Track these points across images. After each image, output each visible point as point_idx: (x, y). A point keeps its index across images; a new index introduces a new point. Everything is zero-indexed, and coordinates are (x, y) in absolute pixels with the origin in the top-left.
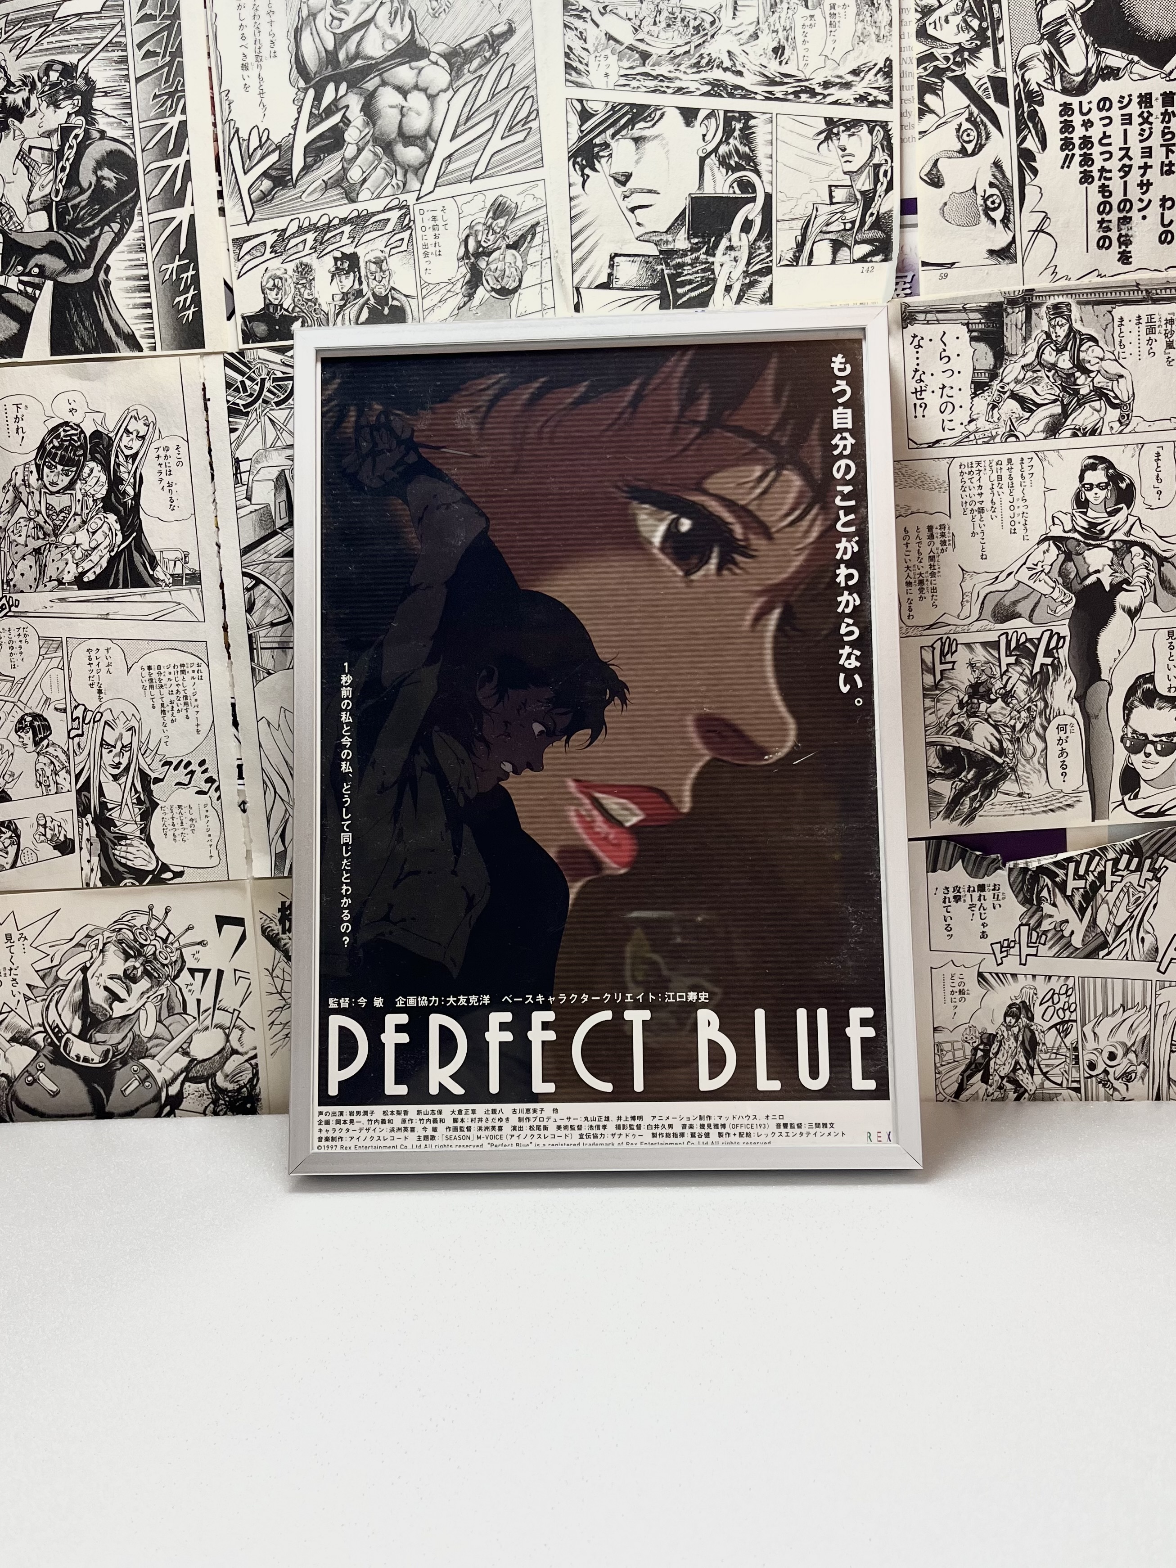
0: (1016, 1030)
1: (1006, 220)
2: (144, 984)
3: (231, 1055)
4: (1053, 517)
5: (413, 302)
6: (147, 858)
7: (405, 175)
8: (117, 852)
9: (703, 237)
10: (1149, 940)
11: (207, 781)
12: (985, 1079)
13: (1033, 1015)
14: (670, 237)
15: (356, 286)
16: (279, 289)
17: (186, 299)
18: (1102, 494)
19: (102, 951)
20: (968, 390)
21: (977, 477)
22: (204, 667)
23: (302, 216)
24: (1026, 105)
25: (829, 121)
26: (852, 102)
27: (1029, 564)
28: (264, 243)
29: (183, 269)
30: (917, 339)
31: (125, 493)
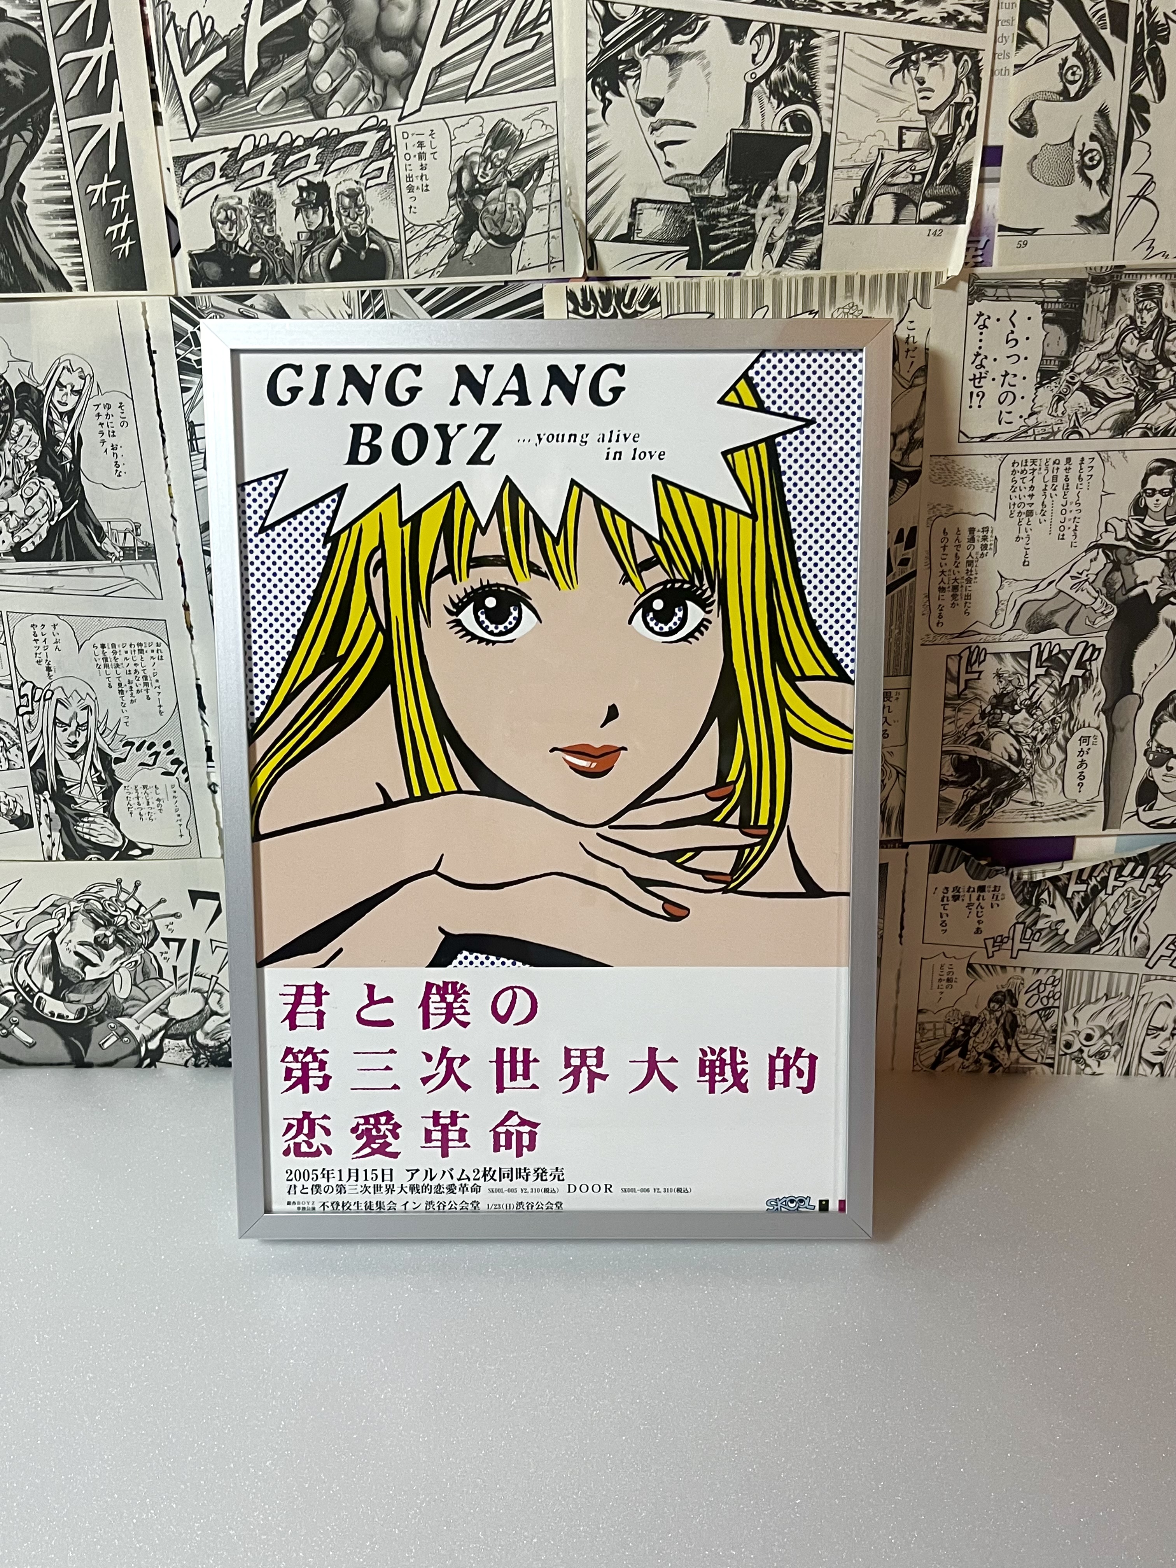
0: (998, 1014)
1: (1103, 182)
2: (117, 951)
3: (211, 1016)
4: (1107, 523)
5: (395, 247)
6: (112, 835)
7: (385, 87)
8: (79, 829)
9: (744, 183)
10: (1142, 939)
11: (173, 763)
12: (963, 1055)
13: (1017, 1002)
14: (705, 182)
15: (327, 223)
16: (233, 223)
17: (120, 229)
18: (1164, 501)
19: (69, 919)
20: (1033, 377)
21: (1030, 477)
22: (163, 647)
23: (258, 133)
24: (1147, 41)
25: (908, 45)
26: (938, 21)
27: (1073, 573)
28: (213, 164)
29: (113, 191)
30: (982, 318)
31: (62, 455)
